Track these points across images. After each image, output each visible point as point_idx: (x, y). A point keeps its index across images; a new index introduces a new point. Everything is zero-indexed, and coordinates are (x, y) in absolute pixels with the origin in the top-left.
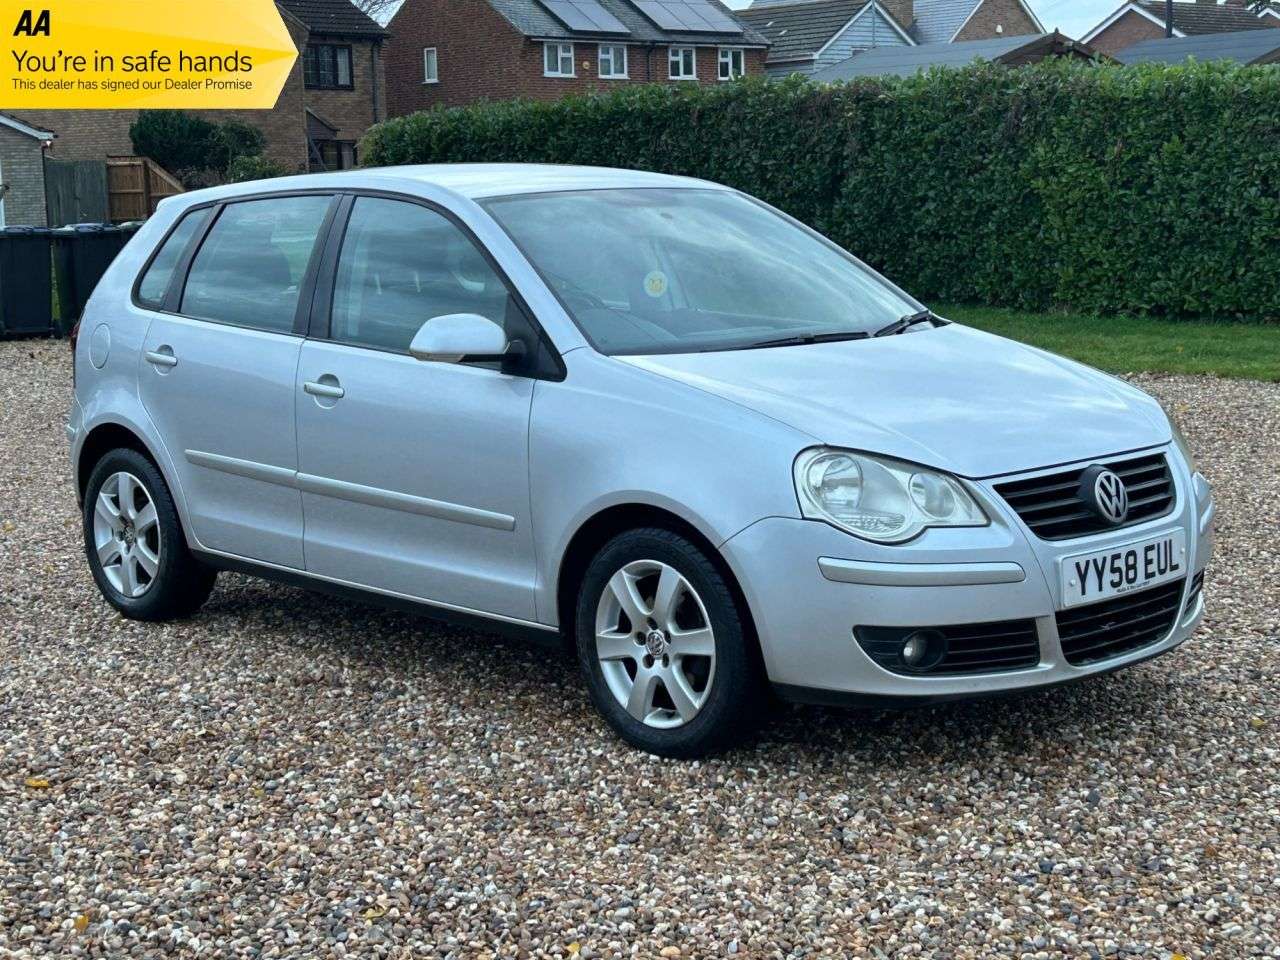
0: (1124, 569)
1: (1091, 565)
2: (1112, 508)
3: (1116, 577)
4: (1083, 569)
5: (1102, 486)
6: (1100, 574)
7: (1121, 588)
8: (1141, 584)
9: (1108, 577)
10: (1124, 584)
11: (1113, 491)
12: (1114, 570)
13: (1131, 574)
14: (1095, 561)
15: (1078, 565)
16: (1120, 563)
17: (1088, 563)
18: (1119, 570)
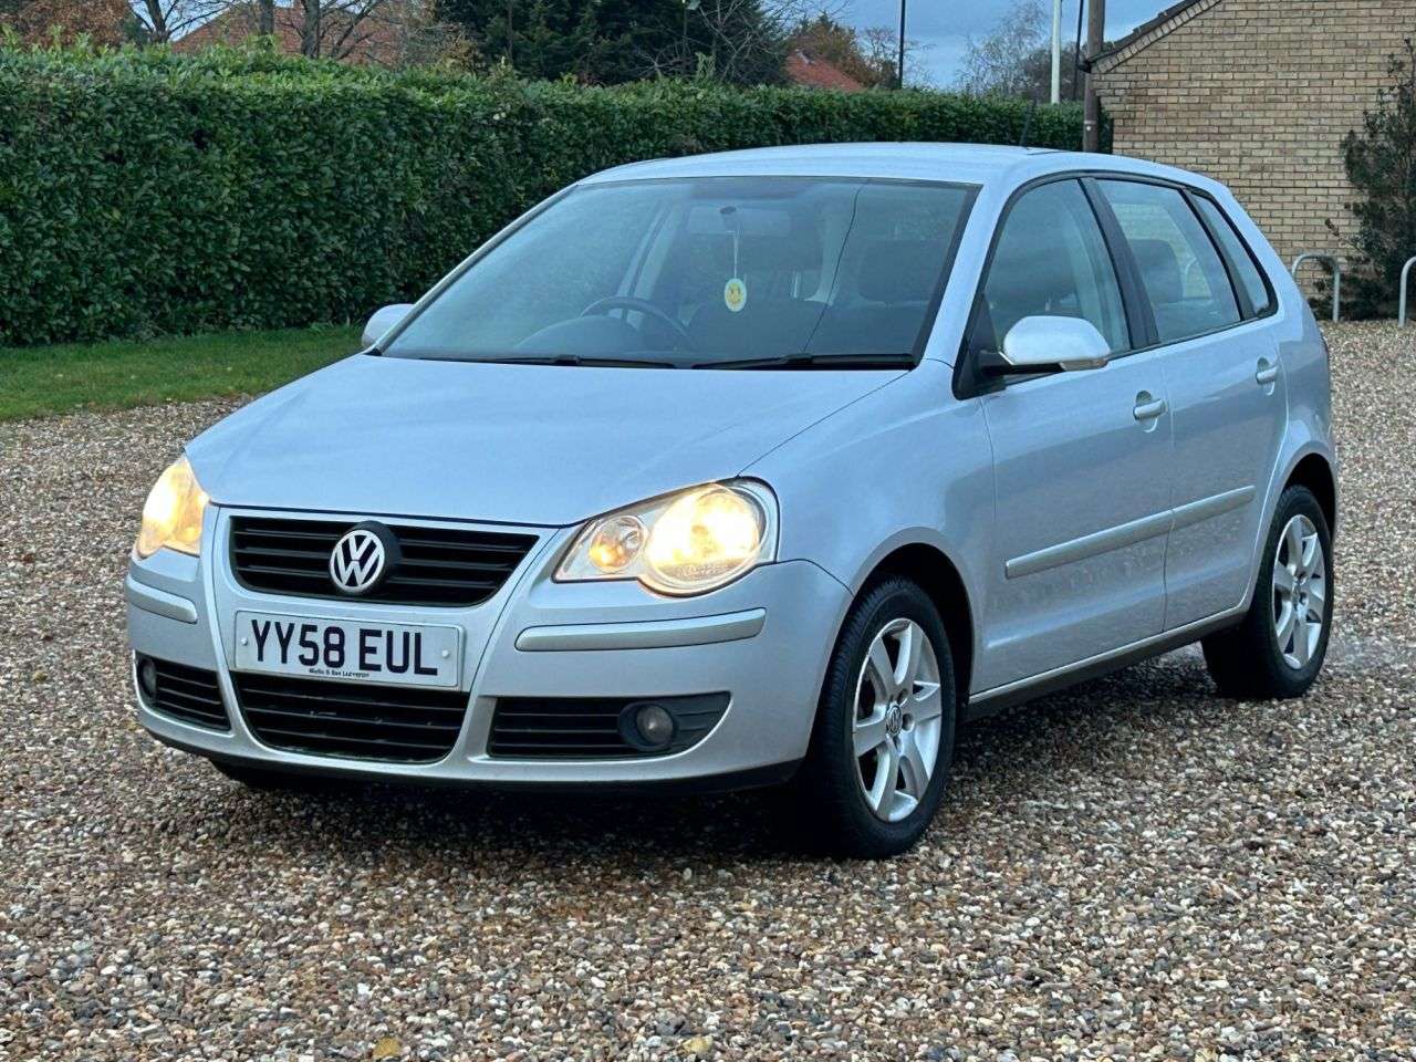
0: (322, 647)
1: (273, 629)
2: (346, 575)
3: (309, 653)
4: (261, 631)
5: (346, 546)
6: (284, 643)
7: (316, 667)
8: (350, 671)
9: (295, 649)
10: (321, 664)
11: (356, 554)
12: (304, 643)
13: (334, 656)
14: (278, 625)
15: (254, 623)
16: (317, 638)
17: (268, 625)
18: (313, 645)
